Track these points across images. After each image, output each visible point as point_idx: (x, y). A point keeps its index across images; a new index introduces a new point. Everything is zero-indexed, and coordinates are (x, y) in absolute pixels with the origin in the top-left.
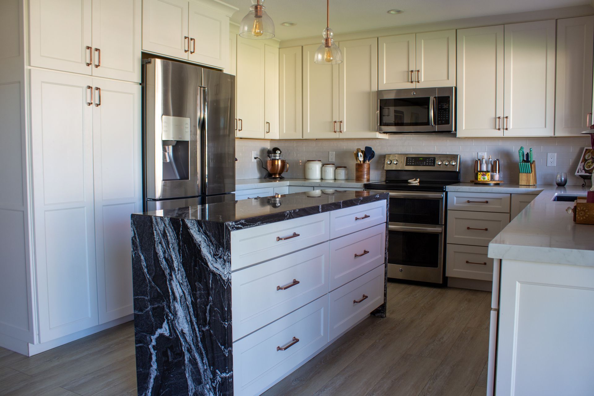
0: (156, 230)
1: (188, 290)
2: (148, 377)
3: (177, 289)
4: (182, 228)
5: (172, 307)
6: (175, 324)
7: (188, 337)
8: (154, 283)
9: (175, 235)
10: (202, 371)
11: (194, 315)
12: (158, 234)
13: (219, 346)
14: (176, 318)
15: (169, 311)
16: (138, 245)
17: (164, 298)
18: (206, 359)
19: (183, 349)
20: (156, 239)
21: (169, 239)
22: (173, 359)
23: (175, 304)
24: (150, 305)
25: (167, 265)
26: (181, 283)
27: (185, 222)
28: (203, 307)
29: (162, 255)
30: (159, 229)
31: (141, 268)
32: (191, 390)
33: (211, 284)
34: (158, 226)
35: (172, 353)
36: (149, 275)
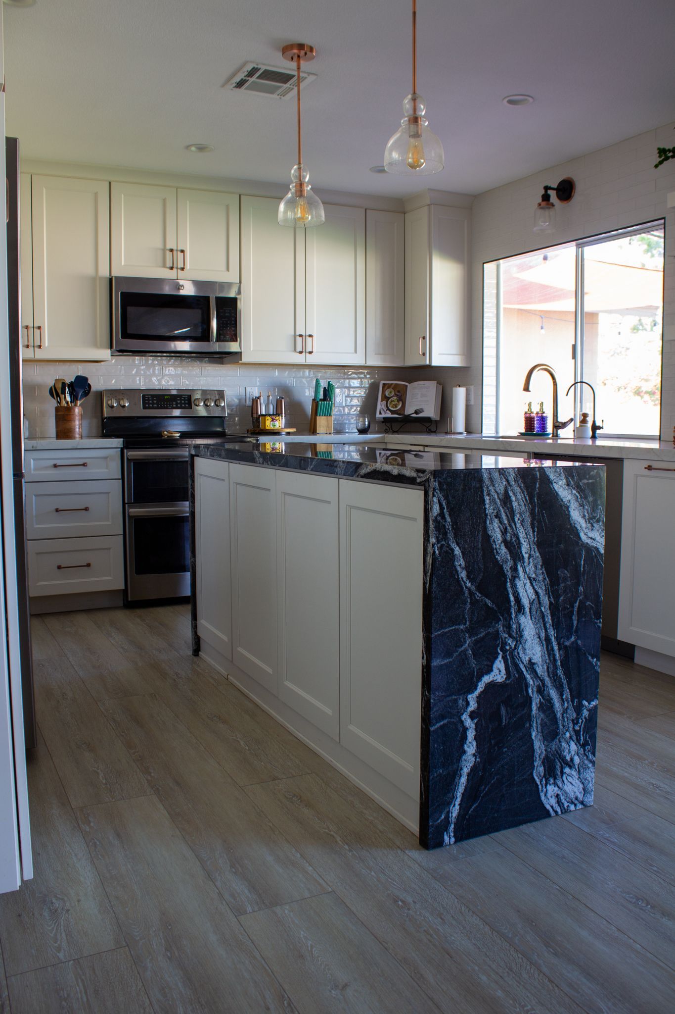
0: (489, 495)
1: (546, 587)
2: (456, 778)
3: (526, 591)
4: (539, 484)
5: (514, 626)
6: (518, 653)
7: (541, 667)
8: (479, 593)
9: (525, 498)
10: (559, 715)
11: (553, 626)
12: (493, 501)
13: (590, 661)
14: (521, 643)
15: (507, 636)
16: (448, 529)
17: (499, 614)
18: (568, 690)
19: (530, 691)
20: (490, 509)
21: (514, 506)
22: (510, 718)
23: (521, 618)
24: (470, 637)
25: (508, 553)
26: (534, 578)
27: (545, 473)
28: (568, 607)
29: (500, 538)
30: (496, 492)
31: (454, 572)
32: (539, 757)
33: (582, 566)
34: (494, 486)
35: (508, 708)
36: (470, 582)
